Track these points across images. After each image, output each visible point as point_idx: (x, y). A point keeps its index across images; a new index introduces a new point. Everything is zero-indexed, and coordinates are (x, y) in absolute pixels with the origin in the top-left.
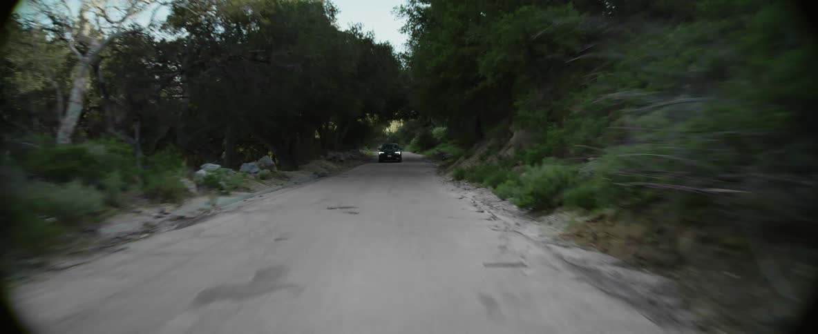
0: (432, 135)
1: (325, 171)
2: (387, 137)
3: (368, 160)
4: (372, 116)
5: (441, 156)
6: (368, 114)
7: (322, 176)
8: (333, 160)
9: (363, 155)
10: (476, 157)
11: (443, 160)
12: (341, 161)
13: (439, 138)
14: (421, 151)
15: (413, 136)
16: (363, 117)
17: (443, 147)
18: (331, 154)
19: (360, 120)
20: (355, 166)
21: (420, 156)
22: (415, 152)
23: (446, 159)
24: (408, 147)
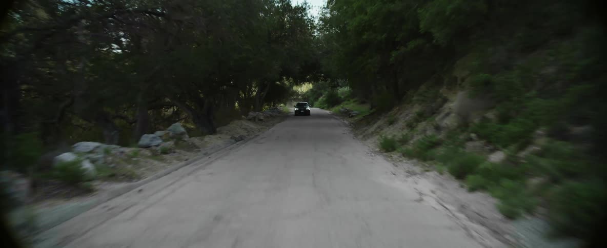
0: (337, 94)
1: (244, 133)
2: (299, 95)
3: (285, 116)
4: (288, 79)
5: (347, 114)
6: (284, 78)
7: (239, 140)
8: (253, 120)
9: (280, 112)
10: (401, 123)
11: (350, 117)
12: (261, 120)
13: (343, 97)
14: (328, 108)
15: (321, 95)
16: (280, 79)
17: (347, 104)
18: (252, 114)
19: (278, 83)
20: (273, 125)
21: (327, 112)
22: (323, 108)
23: (352, 116)
24: (317, 103)
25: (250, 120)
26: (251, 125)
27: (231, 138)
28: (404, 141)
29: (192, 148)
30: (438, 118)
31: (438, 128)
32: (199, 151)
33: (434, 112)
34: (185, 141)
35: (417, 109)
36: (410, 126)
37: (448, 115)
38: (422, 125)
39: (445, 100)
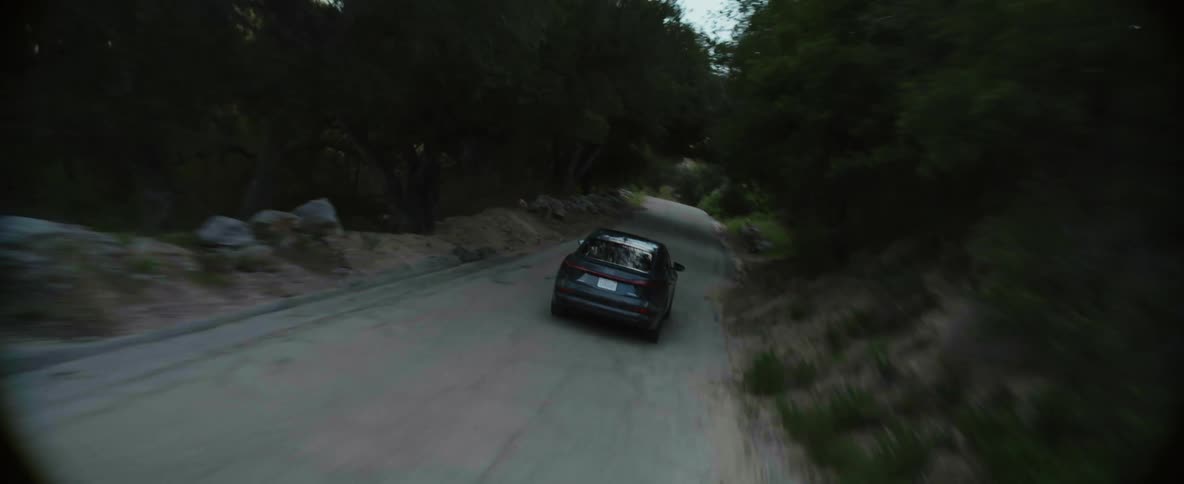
1: (497, 242)
5: (749, 242)
7: (473, 258)
10: (819, 324)
11: (750, 252)
12: (557, 217)
17: (759, 219)
23: (756, 252)
24: (706, 200)
25: (533, 211)
26: (528, 226)
27: (455, 252)
28: (804, 377)
29: (329, 264)
30: (894, 346)
31: (888, 374)
32: (343, 275)
33: (895, 325)
34: (326, 244)
35: (862, 302)
36: (834, 341)
37: (921, 345)
38: (857, 349)
39: (931, 304)
